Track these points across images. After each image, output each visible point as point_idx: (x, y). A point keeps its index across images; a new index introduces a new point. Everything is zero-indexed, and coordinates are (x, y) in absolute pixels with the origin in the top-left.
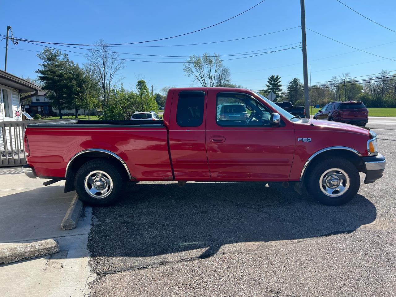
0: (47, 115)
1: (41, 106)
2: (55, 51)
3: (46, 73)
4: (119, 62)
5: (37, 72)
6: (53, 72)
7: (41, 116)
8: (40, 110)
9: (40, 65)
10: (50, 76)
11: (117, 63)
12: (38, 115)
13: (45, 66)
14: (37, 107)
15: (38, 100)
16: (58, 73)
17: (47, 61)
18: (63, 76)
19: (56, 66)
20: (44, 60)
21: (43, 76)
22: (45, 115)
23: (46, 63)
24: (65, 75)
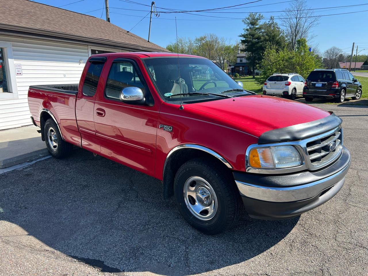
0: (245, 74)
1: (243, 67)
2: (258, 15)
3: (246, 36)
4: (313, 19)
5: (240, 36)
6: (253, 35)
7: (239, 75)
8: (241, 70)
9: (244, 29)
10: (249, 39)
11: (309, 20)
12: (237, 74)
13: (247, 30)
14: (239, 67)
15: (241, 61)
16: (256, 36)
17: (250, 26)
18: (260, 38)
19: (257, 29)
20: (247, 25)
21: (244, 39)
22: (243, 74)
23: (248, 28)
24: (262, 38)
